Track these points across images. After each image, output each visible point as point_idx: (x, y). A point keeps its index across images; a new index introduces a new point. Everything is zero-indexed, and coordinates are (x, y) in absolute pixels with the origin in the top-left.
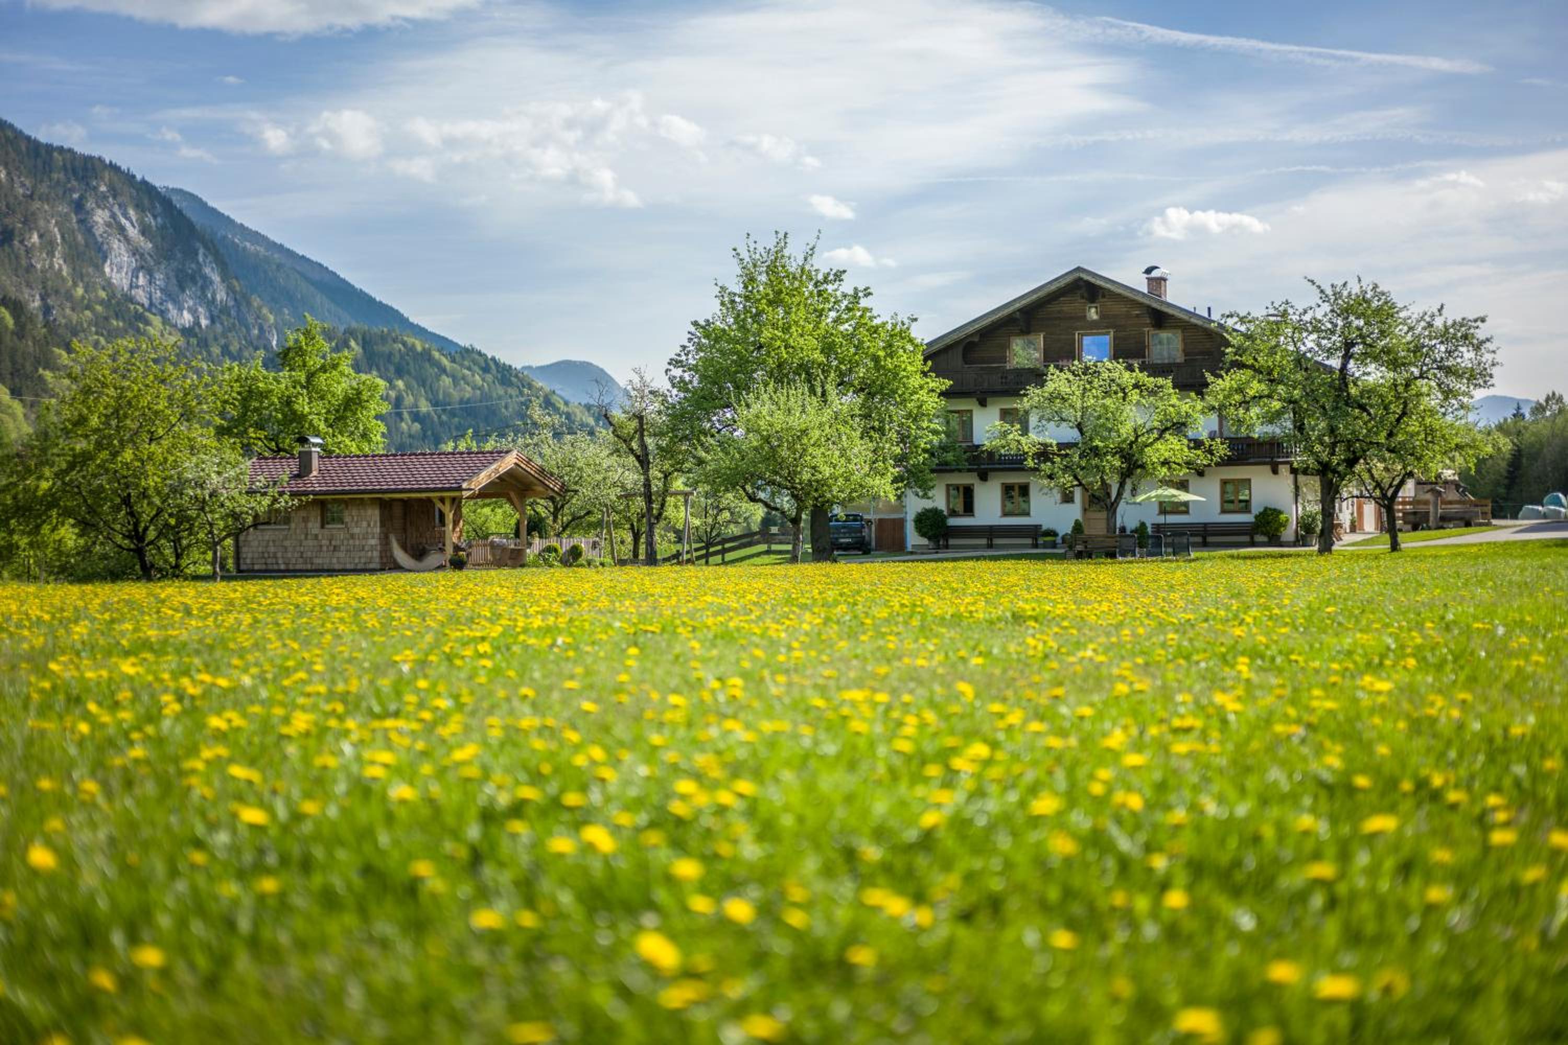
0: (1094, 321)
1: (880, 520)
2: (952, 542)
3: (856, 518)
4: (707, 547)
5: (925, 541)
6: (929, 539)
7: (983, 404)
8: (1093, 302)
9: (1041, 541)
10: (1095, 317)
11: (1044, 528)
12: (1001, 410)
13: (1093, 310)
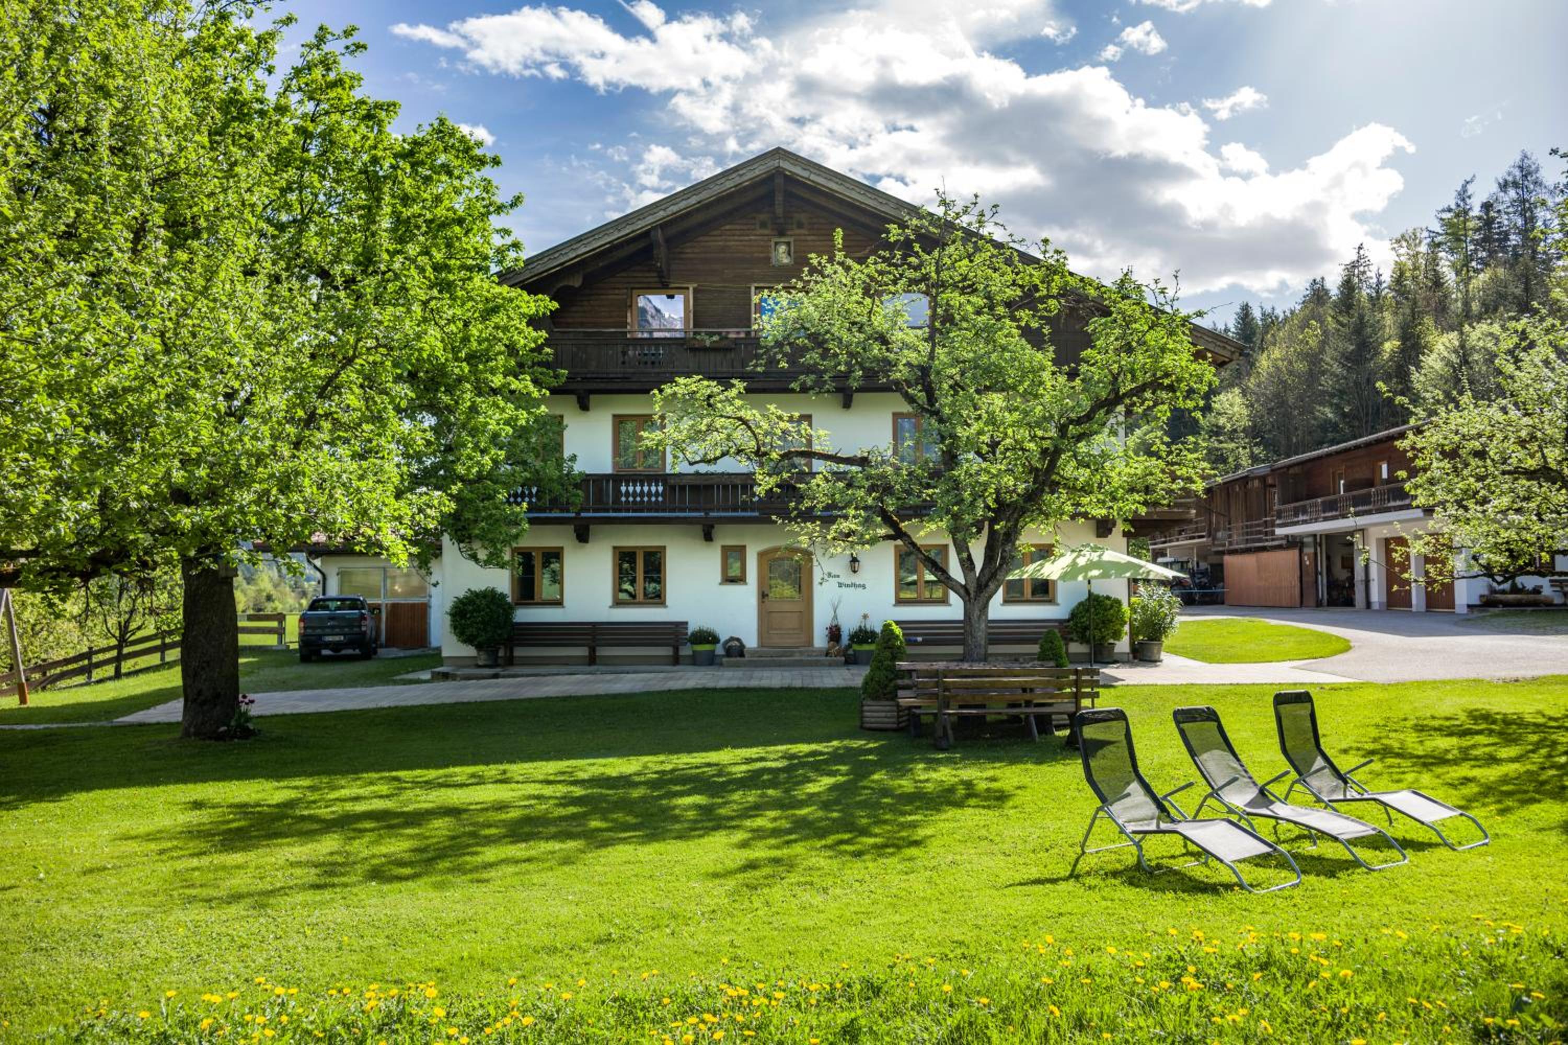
0: (784, 267)
1: (395, 607)
2: (519, 652)
3: (355, 604)
4: (119, 647)
5: (468, 651)
6: (479, 647)
7: (584, 406)
8: (782, 234)
9: (686, 651)
10: (786, 260)
11: (692, 628)
12: (615, 416)
13: (782, 248)
